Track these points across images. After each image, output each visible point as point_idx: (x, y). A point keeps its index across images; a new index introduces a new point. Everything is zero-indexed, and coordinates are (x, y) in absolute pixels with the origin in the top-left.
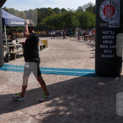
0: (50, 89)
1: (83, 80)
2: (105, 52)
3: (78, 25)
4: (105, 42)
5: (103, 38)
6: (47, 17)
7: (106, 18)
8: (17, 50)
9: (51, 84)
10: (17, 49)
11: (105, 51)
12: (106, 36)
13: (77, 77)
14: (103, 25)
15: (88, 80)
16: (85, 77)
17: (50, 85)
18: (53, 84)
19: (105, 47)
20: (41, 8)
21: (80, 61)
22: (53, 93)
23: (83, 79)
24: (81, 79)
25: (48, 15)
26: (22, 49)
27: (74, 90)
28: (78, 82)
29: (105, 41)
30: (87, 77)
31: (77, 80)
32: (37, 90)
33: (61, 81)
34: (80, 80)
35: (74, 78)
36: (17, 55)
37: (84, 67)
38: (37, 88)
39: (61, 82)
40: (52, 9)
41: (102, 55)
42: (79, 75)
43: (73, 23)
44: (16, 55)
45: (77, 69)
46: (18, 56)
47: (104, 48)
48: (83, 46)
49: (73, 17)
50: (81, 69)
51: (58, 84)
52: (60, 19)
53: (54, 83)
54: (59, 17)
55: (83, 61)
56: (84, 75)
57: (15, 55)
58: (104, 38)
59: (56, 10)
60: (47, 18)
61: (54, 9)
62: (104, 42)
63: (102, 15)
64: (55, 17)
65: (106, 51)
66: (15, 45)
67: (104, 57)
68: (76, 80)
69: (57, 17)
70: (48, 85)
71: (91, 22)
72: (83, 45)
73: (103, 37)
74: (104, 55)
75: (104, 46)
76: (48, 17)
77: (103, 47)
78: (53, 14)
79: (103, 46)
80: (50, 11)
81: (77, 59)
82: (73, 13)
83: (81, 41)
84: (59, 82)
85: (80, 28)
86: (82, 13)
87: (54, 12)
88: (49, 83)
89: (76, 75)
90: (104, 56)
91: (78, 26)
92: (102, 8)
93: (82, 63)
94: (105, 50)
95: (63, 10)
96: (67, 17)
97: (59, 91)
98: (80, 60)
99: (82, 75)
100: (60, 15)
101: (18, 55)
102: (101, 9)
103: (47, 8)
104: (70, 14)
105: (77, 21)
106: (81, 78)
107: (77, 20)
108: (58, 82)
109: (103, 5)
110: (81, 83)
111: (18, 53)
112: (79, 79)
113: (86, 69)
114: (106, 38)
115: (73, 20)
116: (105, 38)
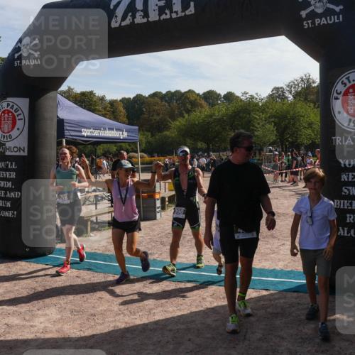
0: (183, 327)
1: (284, 303)
2: (348, 221)
3: (273, 138)
4: (349, 190)
5: (343, 180)
6: (184, 117)
7: (350, 120)
8: (96, 208)
9: (186, 312)
10: (94, 206)
11: (348, 219)
12: (350, 174)
13: (265, 293)
14: (341, 141)
15: (299, 304)
16: (289, 295)
17: (183, 315)
18: (191, 313)
19: (348, 204)
20: (169, 92)
21: (276, 246)
22: (190, 340)
23: (282, 301)
24: (276, 301)
25: (188, 112)
26: (110, 205)
27: (253, 333)
28: (268, 310)
29: (350, 188)
30: (295, 294)
31: (266, 303)
32: (144, 329)
33: (215, 304)
34: (273, 302)
35: (255, 298)
36: (95, 221)
37: (286, 263)
38: (144, 324)
39: (216, 307)
40: (198, 95)
41: (340, 228)
42: (271, 287)
43: (256, 133)
44: (92, 222)
45: (267, 268)
46: (97, 226)
47: (346, 207)
48: (286, 201)
49: (257, 117)
50: (277, 268)
51: (207, 313)
52: (220, 121)
53: (194, 309)
54: (217, 115)
55: (284, 244)
56: (285, 288)
57: (89, 223)
58: (346, 180)
59: (210, 96)
60: (185, 120)
61: (204, 94)
62: (346, 191)
63: (339, 112)
64: (207, 116)
65: (352, 217)
66: (89, 195)
67: (346, 235)
68: (262, 303)
69: (211, 116)
70: (179, 316)
71: (309, 131)
72: (285, 197)
73: (344, 177)
74: (346, 229)
75: (346, 201)
76: (186, 116)
77: (342, 207)
78: (202, 107)
79: (342, 201)
80: (192, 99)
81: (267, 240)
82: (257, 105)
83: (281, 184)
84: (209, 307)
85: (278, 146)
86: (283, 104)
87: (203, 102)
88: (180, 310)
89: (262, 287)
90: (346, 232)
91: (271, 141)
92: (339, 92)
93: (282, 252)
94: (348, 215)
95: (230, 97)
96: (241, 115)
97: (209, 336)
98: (276, 241)
99: (281, 288)
100: (222, 110)
101: (97, 223)
102: (335, 95)
103: (185, 92)
104: (248, 108)
105: (270, 127)
106: (276, 296)
107: (268, 126)
108: (207, 309)
109: (342, 83)
110: (278, 313)
111: (99, 217)
112: (270, 300)
113: (292, 271)
114: (350, 180)
115: (259, 124)
116: (348, 178)
